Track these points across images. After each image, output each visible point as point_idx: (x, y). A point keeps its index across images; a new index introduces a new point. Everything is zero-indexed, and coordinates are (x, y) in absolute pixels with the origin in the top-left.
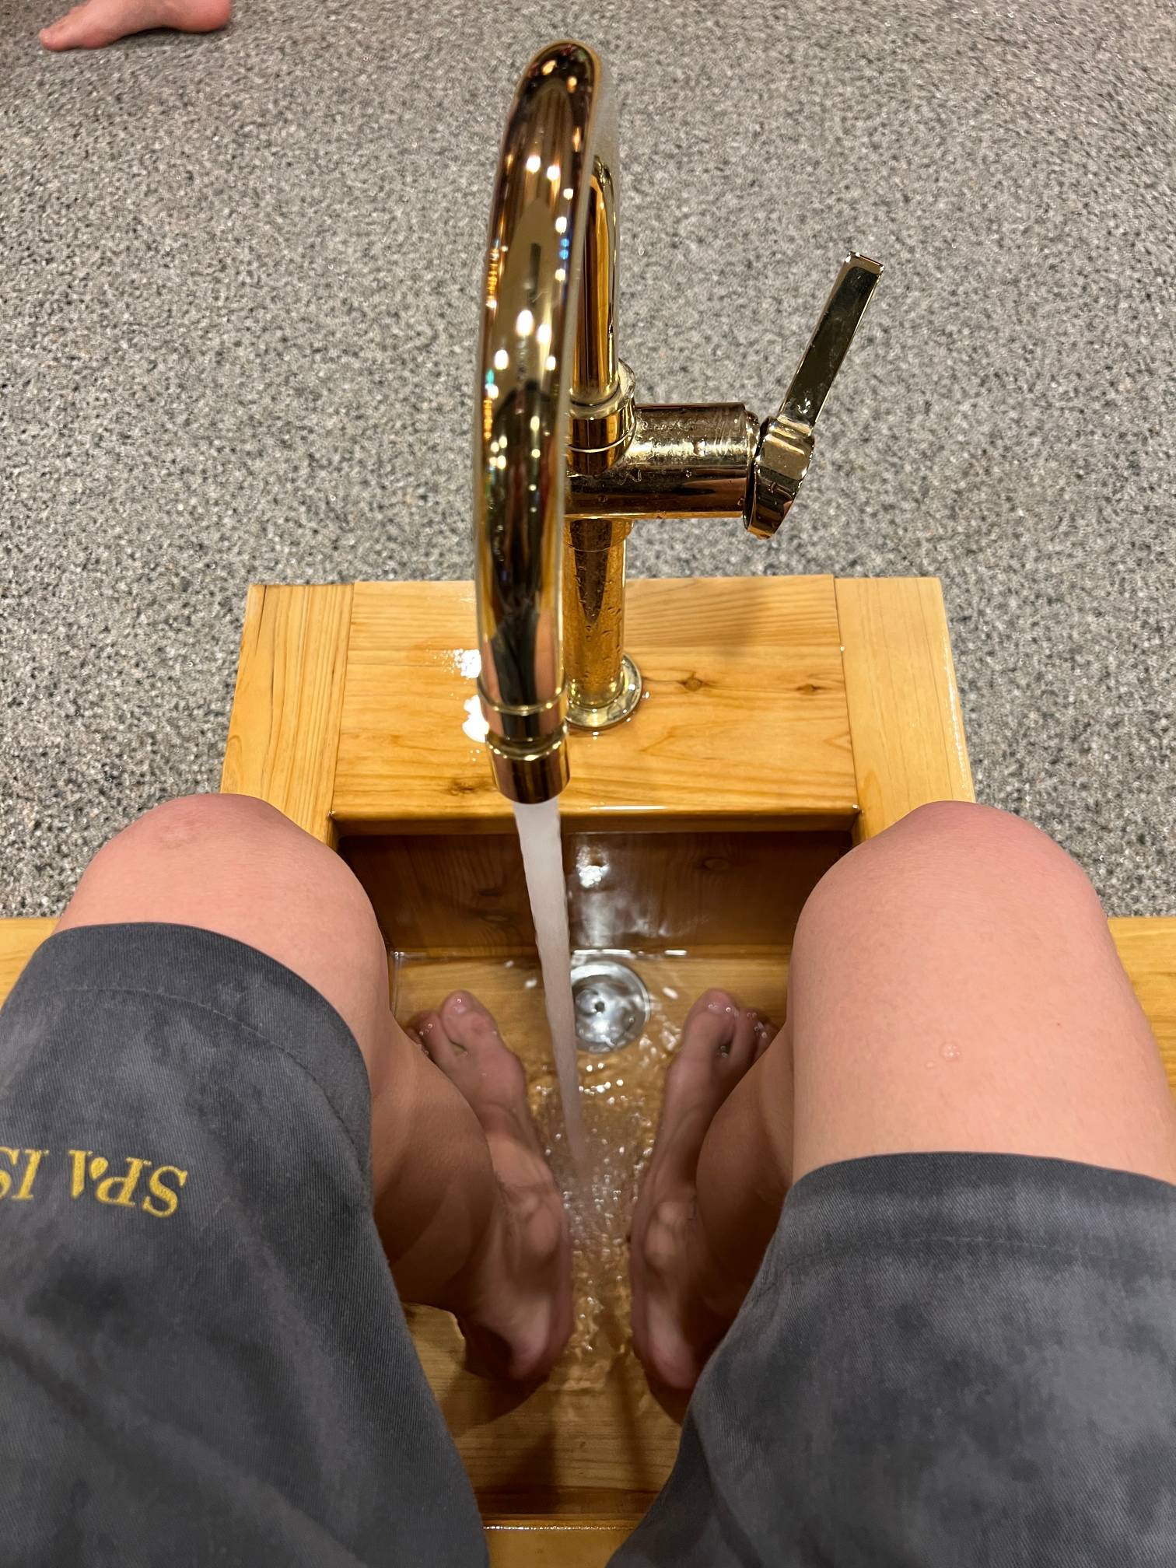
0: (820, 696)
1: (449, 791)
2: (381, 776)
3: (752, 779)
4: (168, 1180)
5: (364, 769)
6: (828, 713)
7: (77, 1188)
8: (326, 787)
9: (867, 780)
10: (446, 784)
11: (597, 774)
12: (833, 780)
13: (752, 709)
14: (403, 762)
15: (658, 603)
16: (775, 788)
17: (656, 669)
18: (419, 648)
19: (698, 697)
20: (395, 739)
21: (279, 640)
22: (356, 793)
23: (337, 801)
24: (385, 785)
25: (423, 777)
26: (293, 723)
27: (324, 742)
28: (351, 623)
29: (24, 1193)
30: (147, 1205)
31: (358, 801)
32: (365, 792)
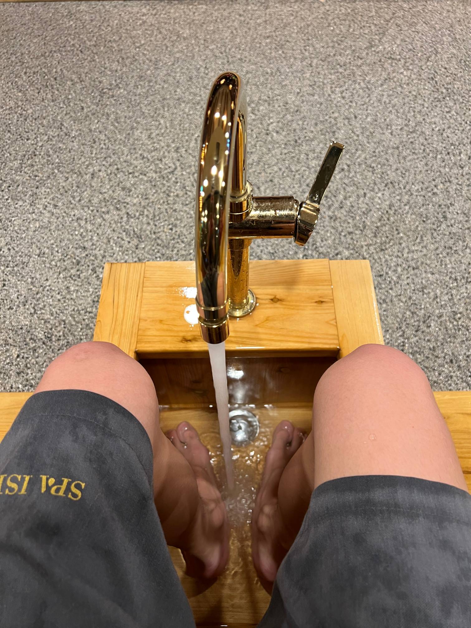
0: (324, 305)
1: (182, 341)
2: (156, 336)
3: (299, 337)
4: (78, 487)
5: (149, 333)
6: (327, 311)
7: (43, 490)
8: (134, 340)
9: (343, 337)
10: (180, 339)
11: (239, 334)
12: (330, 337)
13: (298, 310)
14: (164, 330)
15: (262, 269)
16: (307, 340)
17: (261, 294)
18: (171, 286)
19: (277, 305)
20: (161, 321)
21: (117, 284)
22: (146, 342)
23: (138, 345)
24: (157, 339)
25: (171, 336)
26: (122, 315)
27: (134, 323)
28: (144, 277)
29: (23, 491)
30: (70, 496)
31: (146, 345)
32: (149, 342)
